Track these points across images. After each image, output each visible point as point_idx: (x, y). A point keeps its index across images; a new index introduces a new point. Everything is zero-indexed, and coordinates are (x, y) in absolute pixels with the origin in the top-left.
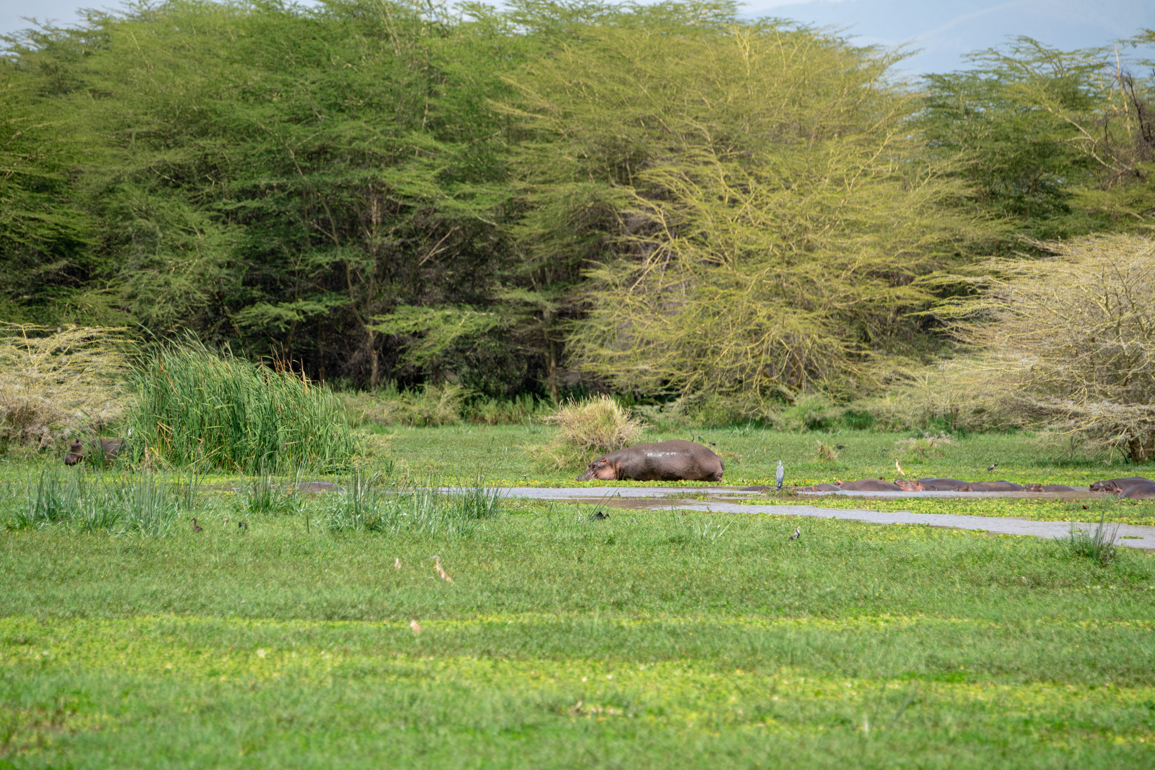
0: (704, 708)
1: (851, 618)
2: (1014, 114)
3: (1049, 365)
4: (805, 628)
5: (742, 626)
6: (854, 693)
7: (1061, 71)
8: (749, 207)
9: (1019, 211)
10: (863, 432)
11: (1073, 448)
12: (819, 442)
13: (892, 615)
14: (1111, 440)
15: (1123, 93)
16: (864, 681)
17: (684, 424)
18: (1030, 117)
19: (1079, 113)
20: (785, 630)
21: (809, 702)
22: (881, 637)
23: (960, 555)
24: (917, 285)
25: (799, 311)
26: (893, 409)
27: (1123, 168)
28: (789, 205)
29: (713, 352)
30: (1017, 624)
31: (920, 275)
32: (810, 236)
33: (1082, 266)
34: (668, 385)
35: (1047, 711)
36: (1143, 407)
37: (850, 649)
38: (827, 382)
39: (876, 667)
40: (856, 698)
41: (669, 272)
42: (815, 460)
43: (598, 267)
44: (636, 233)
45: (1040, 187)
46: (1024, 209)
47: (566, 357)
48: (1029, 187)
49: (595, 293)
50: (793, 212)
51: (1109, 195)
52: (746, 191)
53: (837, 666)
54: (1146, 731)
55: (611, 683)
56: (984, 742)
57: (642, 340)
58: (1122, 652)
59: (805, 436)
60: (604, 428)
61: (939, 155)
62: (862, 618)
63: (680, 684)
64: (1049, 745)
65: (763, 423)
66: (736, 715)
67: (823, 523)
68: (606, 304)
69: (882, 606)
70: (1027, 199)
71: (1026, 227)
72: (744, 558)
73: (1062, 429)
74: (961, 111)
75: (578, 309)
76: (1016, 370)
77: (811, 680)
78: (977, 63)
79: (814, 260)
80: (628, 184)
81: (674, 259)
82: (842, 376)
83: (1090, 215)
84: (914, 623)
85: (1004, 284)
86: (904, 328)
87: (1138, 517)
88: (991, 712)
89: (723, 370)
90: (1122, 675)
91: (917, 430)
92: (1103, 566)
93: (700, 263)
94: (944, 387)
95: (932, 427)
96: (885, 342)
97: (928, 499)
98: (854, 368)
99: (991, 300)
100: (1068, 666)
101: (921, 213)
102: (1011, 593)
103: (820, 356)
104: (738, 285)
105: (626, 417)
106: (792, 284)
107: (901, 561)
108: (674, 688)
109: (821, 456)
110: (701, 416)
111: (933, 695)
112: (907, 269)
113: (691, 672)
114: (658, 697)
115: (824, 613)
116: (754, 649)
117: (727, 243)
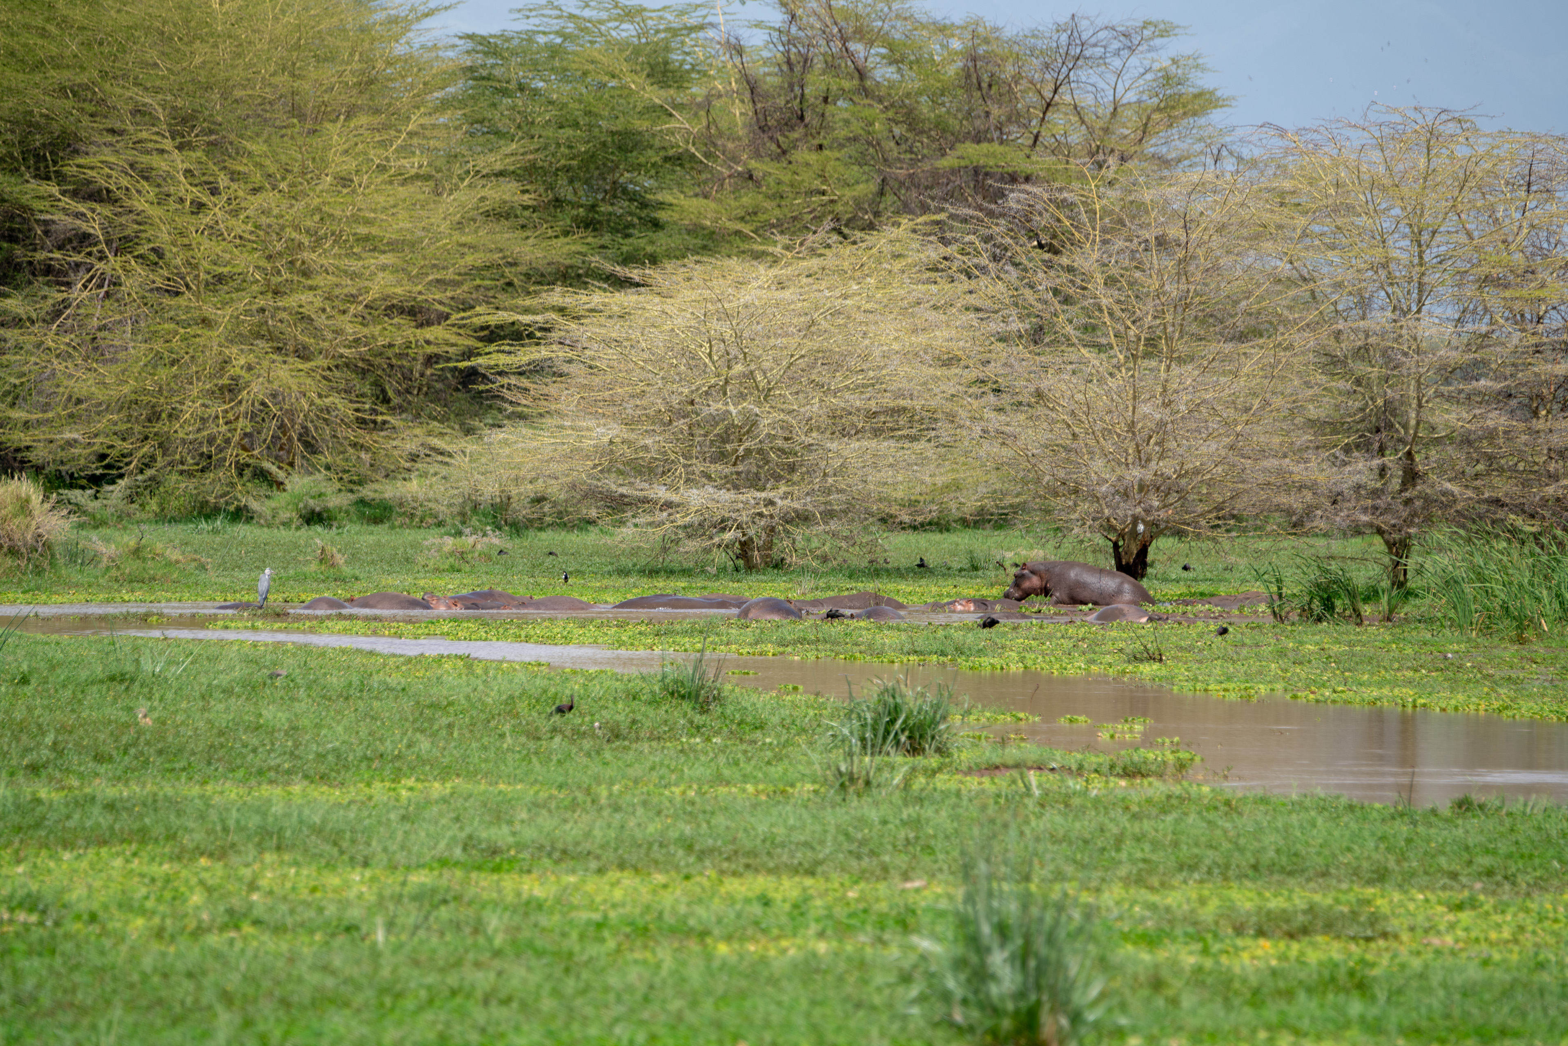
0: (154, 912)
1: (361, 785)
2: (584, 91)
3: (632, 436)
4: (297, 800)
5: (211, 798)
6: (364, 889)
7: (646, 33)
8: (220, 214)
9: (590, 224)
10: (380, 528)
11: (665, 550)
12: (318, 541)
13: (418, 780)
14: (716, 540)
15: (729, 65)
16: (378, 872)
17: (129, 515)
18: (607, 96)
19: (672, 92)
20: (269, 801)
21: (303, 902)
22: (402, 812)
24: (453, 325)
25: (290, 360)
26: (421, 496)
27: (730, 167)
28: (276, 211)
29: (170, 416)
30: (588, 791)
31: (458, 311)
32: (306, 255)
33: (677, 301)
34: (107, 461)
35: (628, 909)
36: (758, 495)
37: (359, 827)
38: (329, 460)
39: (394, 853)
40: (367, 896)
41: (108, 303)
42: (313, 567)
43: (6, 295)
44: (60, 248)
45: (618, 191)
46: (599, 222)
48: (606, 192)
50: (281, 221)
51: (713, 205)
52: (214, 192)
53: (342, 853)
54: (759, 935)
55: (22, 879)
56: (540, 954)
57: (70, 398)
58: (728, 828)
59: (298, 533)
60: (17, 522)
61: (484, 145)
62: (377, 785)
63: (120, 879)
64: (630, 956)
65: (240, 515)
66: (200, 921)
67: (323, 654)
68: (19, 348)
69: (405, 768)
70: (604, 208)
71: (603, 247)
72: (212, 702)
73: (650, 524)
74: (513, 86)
76: (588, 443)
77: (305, 872)
78: (532, 20)
79: (311, 288)
80: (48, 178)
81: (115, 284)
82: (351, 450)
83: (689, 232)
84: (448, 791)
85: (573, 326)
86: (436, 385)
87: (751, 644)
88: (551, 912)
89: (184, 441)
90: (728, 859)
91: (454, 525)
92: (704, 711)
93: (151, 290)
94: (491, 467)
95: (475, 521)
96: (409, 403)
97: (469, 621)
98: (366, 438)
99: (554, 347)
100: (656, 847)
101: (460, 227)
102: (581, 749)
103: (320, 424)
104: (205, 322)
105: (47, 506)
106: (281, 321)
107: (431, 706)
108: (112, 885)
109: (321, 560)
110: (153, 505)
111: (471, 891)
112: (441, 303)
113: (136, 861)
114: (89, 897)
115: (324, 778)
116: (226, 830)
117: (190, 264)
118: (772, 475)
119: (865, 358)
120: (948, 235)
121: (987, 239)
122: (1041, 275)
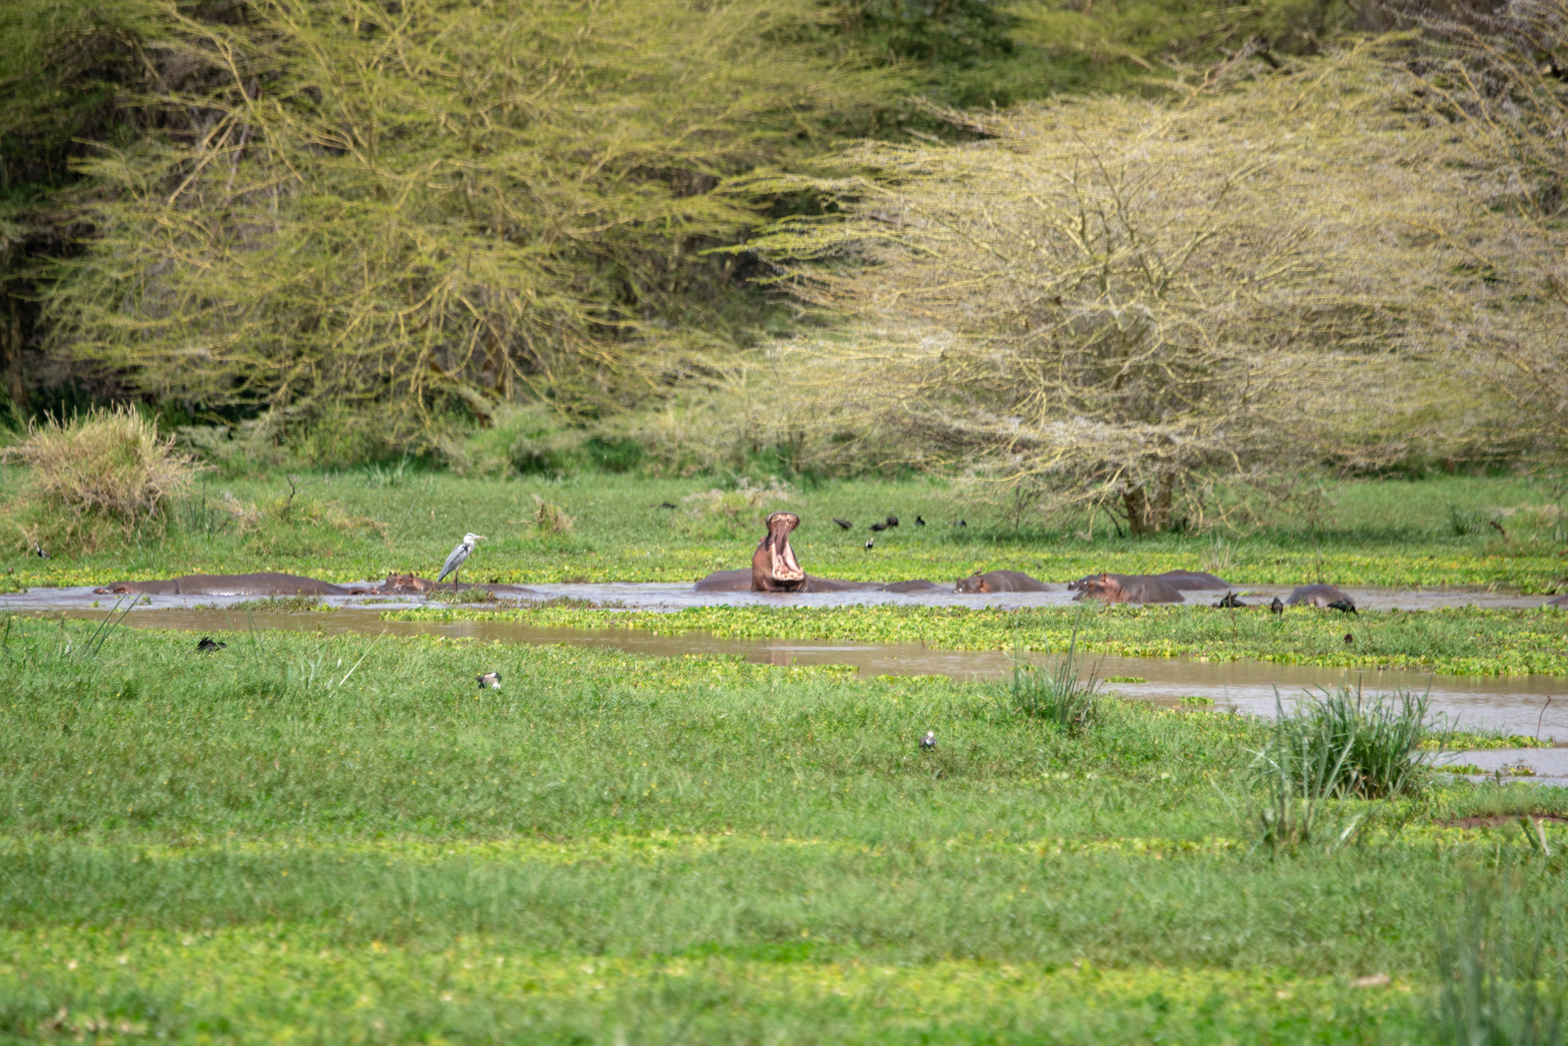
0: (307, 1019)
1: (595, 839)
3: (973, 350)
4: (506, 861)
5: (385, 859)
6: (599, 986)
8: (400, 40)
9: (915, 50)
10: (625, 479)
11: (1020, 507)
12: (536, 497)
13: (674, 832)
14: (1092, 493)
16: (618, 961)
17: (275, 461)
20: (468, 863)
21: (514, 1004)
22: (652, 876)
23: (805, 717)
24: (724, 194)
25: (498, 243)
26: (680, 434)
28: (477, 36)
29: (332, 323)
30: (911, 848)
31: (730, 174)
32: (521, 98)
33: (1036, 158)
34: (246, 386)
35: (967, 1014)
36: (1150, 429)
37: (592, 899)
38: (553, 383)
39: (640, 935)
40: (603, 996)
41: (245, 165)
42: (530, 533)
43: (102, 155)
44: (178, 88)
46: (927, 48)
47: (43, 331)
49: (98, 206)
50: (484, 50)
51: (1088, 21)
52: (393, 9)
53: (567, 933)
55: (126, 972)
57: (193, 299)
58: (1107, 901)
59: (510, 486)
60: (120, 472)
62: (618, 839)
63: (262, 972)
65: (430, 461)
66: (371, 1032)
68: (123, 228)
69: (655, 815)
70: (934, 27)
71: (933, 82)
72: (388, 723)
73: (1000, 471)
75: (67, 237)
76: (910, 359)
77: (516, 961)
79: (527, 143)
81: (255, 139)
82: (581, 369)
83: (1054, 60)
84: (716, 847)
85: (890, 194)
86: (700, 277)
87: (1139, 640)
88: (859, 1018)
89: (350, 357)
90: (1105, 944)
91: (726, 474)
92: (1074, 735)
93: (306, 147)
94: (777, 392)
95: (754, 468)
96: (663, 304)
97: (745, 609)
98: (604, 354)
99: (864, 224)
100: (1005, 927)
101: (732, 55)
102: (900, 789)
103: (540, 333)
104: (381, 193)
105: (162, 450)
106: (485, 190)
107: (693, 727)
108: (249, 980)
109: (541, 525)
110: (309, 447)
111: (750, 987)
112: (705, 162)
113: (284, 946)
114: (218, 997)
115: (543, 829)
116: (406, 902)
117: (358, 110)
118: (1171, 402)
119: (1303, 236)
120: (1422, 60)
121: (1478, 65)
122: (1556, 115)
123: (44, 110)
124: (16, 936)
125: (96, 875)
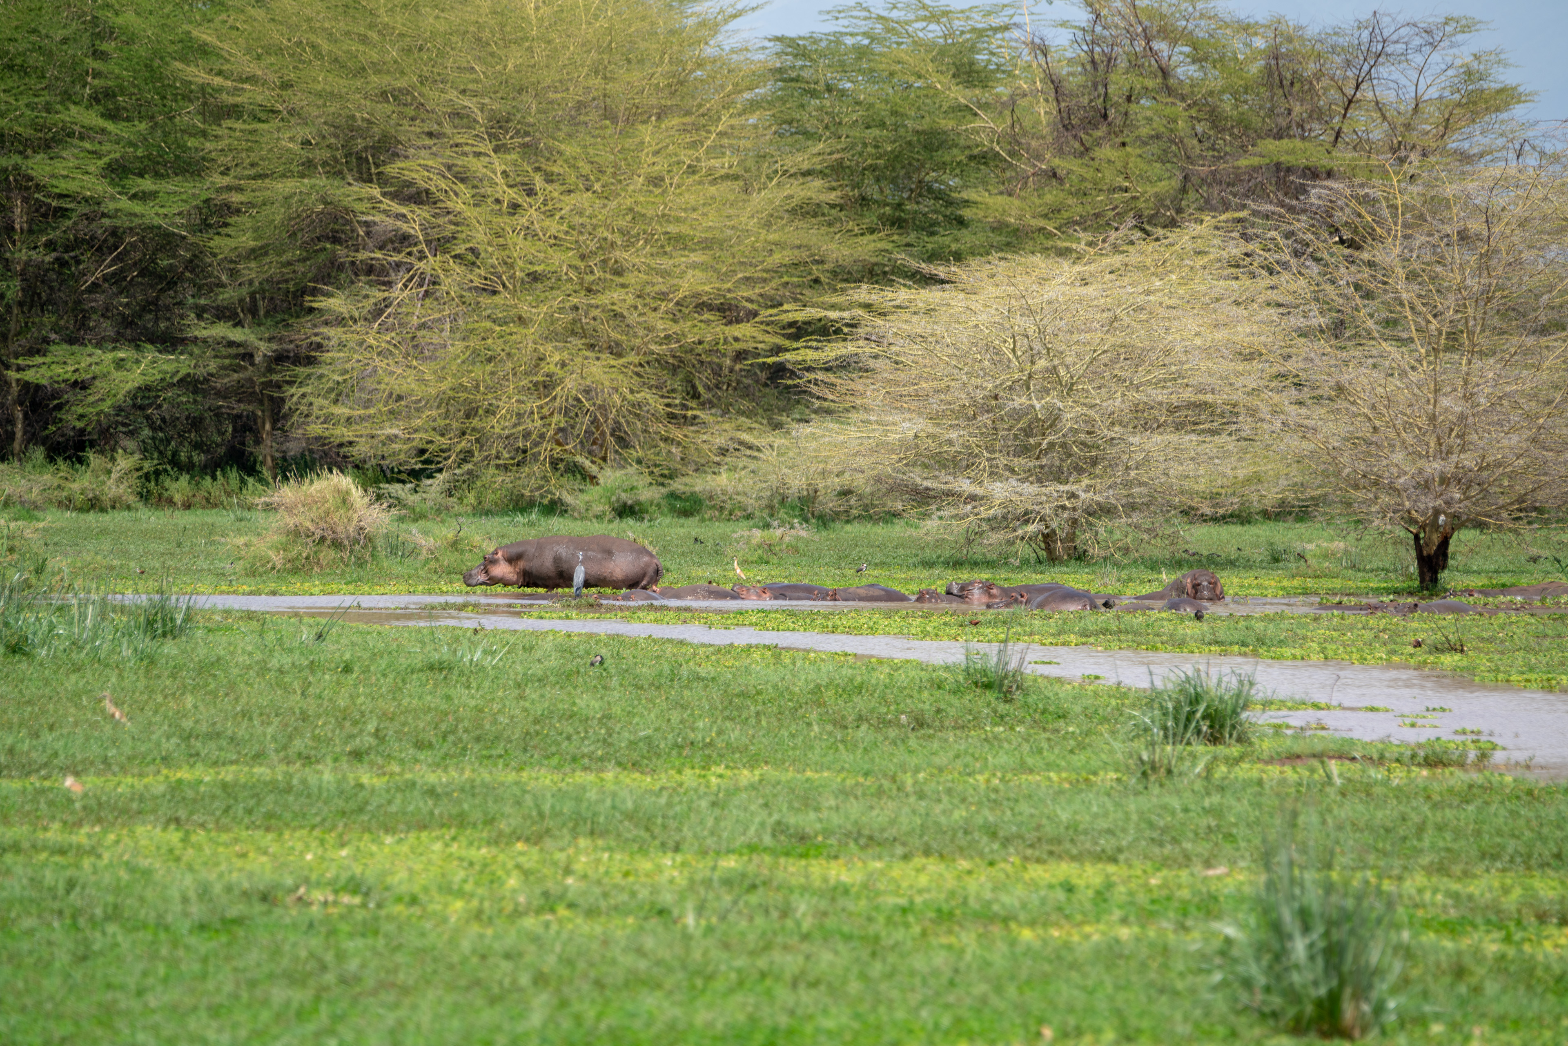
0: (472, 895)
1: (672, 772)
2: (891, 91)
3: (937, 431)
4: (610, 787)
5: (526, 784)
6: (676, 873)
7: (952, 34)
8: (535, 214)
9: (898, 223)
10: (692, 521)
11: (969, 542)
12: (630, 534)
13: (727, 767)
14: (1020, 532)
15: (1035, 66)
16: (689, 857)
17: (447, 508)
18: (912, 96)
19: (977, 91)
20: (583, 788)
21: (616, 886)
22: (713, 798)
23: (818, 687)
24: (762, 323)
25: (603, 356)
26: (730, 490)
27: (1035, 166)
28: (589, 212)
29: (487, 411)
30: (894, 779)
31: (766, 308)
32: (619, 254)
33: (981, 298)
34: (426, 456)
35: (933, 894)
36: (1062, 488)
37: (671, 813)
38: (641, 454)
39: (704, 838)
40: (678, 880)
41: (428, 301)
43: (329, 295)
44: (381, 248)
45: (926, 190)
46: (905, 221)
47: (286, 417)
48: (912, 191)
49: (324, 330)
50: (594, 221)
51: (1017, 202)
52: (531, 193)
53: (654, 838)
54: (1063, 921)
55: (346, 862)
56: (848, 938)
57: (391, 394)
58: (1032, 816)
59: (611, 526)
60: (338, 514)
61: (792, 146)
62: (688, 772)
63: (440, 863)
64: (934, 941)
65: (554, 508)
66: (517, 904)
67: (636, 644)
68: (342, 345)
69: (714, 755)
70: (909, 207)
71: (908, 245)
72: (528, 691)
73: (955, 517)
74: (821, 87)
75: (304, 351)
76: (893, 437)
77: (618, 856)
78: (841, 22)
79: (623, 286)
80: (370, 181)
81: (434, 283)
82: (662, 445)
83: (993, 229)
84: (757, 778)
85: (879, 322)
86: (745, 381)
87: (1053, 635)
88: (858, 897)
89: (500, 436)
90: (1031, 846)
91: (762, 518)
92: (1008, 700)
93: (469, 289)
94: (799, 460)
95: (782, 514)
96: (719, 398)
97: (777, 611)
98: (677, 434)
99: (861, 343)
100: (960, 834)
101: (768, 225)
102: (887, 738)
103: (631, 418)
104: (521, 320)
105: (366, 500)
106: (594, 319)
107: (740, 694)
108: (432, 868)
110: (471, 498)
111: (780, 875)
112: (749, 300)
113: (455, 845)
114: (410, 880)
115: (636, 765)
116: (541, 815)
117: (506, 263)
118: (1075, 468)
119: (1167, 353)
120: (1250, 231)
121: (1288, 235)
122: (1343, 270)
123: (289, 263)
124: (270, 836)
125: (325, 795)
